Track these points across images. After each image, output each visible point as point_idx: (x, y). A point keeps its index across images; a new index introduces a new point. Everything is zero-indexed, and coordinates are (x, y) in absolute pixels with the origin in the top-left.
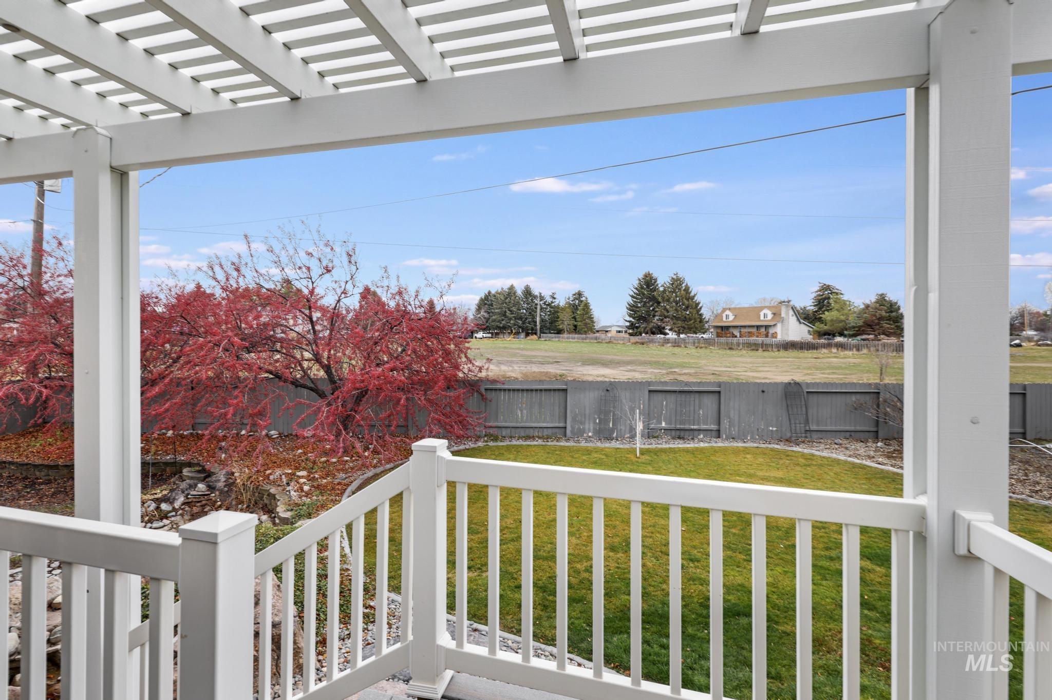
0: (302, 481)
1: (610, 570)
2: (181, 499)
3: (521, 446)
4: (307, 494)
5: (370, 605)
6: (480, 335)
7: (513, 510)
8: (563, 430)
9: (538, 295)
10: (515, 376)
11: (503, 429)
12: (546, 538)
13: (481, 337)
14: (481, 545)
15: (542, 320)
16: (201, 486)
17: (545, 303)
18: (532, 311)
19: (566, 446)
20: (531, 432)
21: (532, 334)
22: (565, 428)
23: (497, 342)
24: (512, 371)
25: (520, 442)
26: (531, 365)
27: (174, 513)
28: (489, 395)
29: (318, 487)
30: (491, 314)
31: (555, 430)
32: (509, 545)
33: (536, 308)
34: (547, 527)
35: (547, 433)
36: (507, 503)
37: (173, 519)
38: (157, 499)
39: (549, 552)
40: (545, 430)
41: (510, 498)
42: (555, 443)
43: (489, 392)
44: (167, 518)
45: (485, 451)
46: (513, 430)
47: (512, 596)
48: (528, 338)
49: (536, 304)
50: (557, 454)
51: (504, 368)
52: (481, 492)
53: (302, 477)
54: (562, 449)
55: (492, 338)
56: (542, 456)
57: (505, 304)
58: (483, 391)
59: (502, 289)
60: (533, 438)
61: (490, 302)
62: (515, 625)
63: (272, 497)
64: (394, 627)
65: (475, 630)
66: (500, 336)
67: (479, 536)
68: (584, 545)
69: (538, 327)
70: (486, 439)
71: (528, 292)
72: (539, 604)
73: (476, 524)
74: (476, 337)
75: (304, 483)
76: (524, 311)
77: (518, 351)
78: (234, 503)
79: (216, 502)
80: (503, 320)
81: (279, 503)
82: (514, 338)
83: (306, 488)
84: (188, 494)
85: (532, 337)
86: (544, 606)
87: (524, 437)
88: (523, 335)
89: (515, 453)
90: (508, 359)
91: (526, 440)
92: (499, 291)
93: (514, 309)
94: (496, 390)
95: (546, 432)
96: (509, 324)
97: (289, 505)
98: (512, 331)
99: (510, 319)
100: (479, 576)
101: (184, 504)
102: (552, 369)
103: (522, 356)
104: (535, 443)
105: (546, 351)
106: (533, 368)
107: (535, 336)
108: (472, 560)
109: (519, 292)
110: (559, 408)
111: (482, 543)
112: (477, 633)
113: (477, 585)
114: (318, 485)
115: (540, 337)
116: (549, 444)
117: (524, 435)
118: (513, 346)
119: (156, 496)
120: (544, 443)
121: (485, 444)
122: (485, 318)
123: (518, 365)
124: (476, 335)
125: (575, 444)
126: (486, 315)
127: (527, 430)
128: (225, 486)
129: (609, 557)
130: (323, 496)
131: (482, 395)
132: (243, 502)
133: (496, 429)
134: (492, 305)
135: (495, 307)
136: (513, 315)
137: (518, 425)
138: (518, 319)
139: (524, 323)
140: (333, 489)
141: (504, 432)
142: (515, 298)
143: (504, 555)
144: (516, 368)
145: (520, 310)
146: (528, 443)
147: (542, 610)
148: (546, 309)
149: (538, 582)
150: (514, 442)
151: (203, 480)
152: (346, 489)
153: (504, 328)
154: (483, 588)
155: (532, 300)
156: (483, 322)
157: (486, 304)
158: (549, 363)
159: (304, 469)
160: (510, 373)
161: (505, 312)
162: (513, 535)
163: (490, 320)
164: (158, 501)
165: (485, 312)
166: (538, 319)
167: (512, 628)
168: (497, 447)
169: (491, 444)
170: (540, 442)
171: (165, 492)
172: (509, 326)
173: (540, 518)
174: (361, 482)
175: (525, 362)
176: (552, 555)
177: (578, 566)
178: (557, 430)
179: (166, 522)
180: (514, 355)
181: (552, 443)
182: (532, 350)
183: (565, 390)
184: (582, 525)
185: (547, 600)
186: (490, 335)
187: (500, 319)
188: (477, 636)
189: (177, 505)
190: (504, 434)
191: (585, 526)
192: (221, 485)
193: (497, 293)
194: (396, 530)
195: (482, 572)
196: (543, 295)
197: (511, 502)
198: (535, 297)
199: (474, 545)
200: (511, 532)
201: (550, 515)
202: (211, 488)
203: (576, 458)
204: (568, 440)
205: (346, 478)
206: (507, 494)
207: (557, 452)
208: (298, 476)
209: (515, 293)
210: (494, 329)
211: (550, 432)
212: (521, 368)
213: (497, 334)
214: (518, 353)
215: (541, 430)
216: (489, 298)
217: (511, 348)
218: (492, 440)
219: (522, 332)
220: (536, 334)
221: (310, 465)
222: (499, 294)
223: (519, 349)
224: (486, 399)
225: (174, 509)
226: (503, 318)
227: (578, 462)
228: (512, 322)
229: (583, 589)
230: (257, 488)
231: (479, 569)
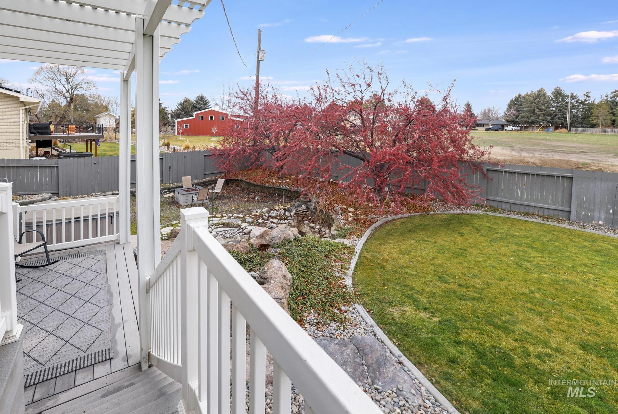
0: (350, 214)
1: (569, 368)
2: (294, 211)
3: (518, 220)
4: (350, 223)
5: (340, 309)
6: (510, 128)
7: (486, 273)
8: (567, 213)
9: (570, 95)
10: (533, 161)
11: (503, 204)
12: (508, 308)
13: (511, 129)
14: (444, 294)
15: (573, 116)
16: (304, 206)
17: (577, 102)
18: (562, 109)
19: (567, 229)
20: (531, 211)
21: (562, 128)
22: (570, 212)
23: (525, 133)
24: (532, 158)
25: (519, 217)
26: (553, 153)
27: (290, 218)
28: (490, 175)
29: (356, 220)
30: (520, 112)
31: (557, 212)
32: (468, 302)
33: (567, 106)
34: (513, 298)
35: (548, 214)
36: (483, 266)
37: (289, 221)
38: (286, 209)
39: (504, 322)
40: (546, 211)
41: (489, 262)
42: (556, 223)
43: (490, 173)
44: (287, 220)
45: (483, 219)
46: (512, 205)
47: (447, 348)
48: (557, 131)
49: (567, 103)
50: (554, 234)
51: (524, 154)
52: (465, 250)
53: (350, 212)
54: (562, 231)
55: (520, 130)
56: (537, 233)
57: (533, 104)
58: (485, 171)
59: (532, 92)
60: (533, 215)
61: (520, 103)
62: (436, 375)
63: (333, 219)
64: (346, 331)
65: (400, 363)
66: (529, 129)
67: (447, 286)
68: (548, 330)
69: (569, 121)
70: (487, 209)
71: (558, 93)
72: (469, 367)
73: (448, 275)
74: (506, 130)
75: (350, 216)
76: (554, 109)
77: (542, 141)
78: (316, 219)
79: (309, 216)
80: (531, 116)
81: (334, 225)
82: (542, 131)
83: (350, 219)
84: (298, 209)
85: (561, 130)
86: (473, 372)
87: (523, 213)
88: (552, 129)
89: (510, 225)
90: (531, 148)
91: (525, 216)
92: (529, 94)
93: (543, 107)
94: (497, 171)
95: (546, 213)
96: (537, 120)
97: (338, 227)
98: (541, 125)
99: (539, 116)
100: (429, 318)
101: (295, 214)
102: (575, 158)
103: (545, 145)
104: (534, 220)
105: (573, 142)
106: (555, 156)
107: (564, 130)
108: (430, 304)
109: (549, 93)
110: (563, 192)
111: (445, 293)
112: (400, 366)
113: (423, 325)
114: (357, 219)
115: (570, 130)
116: (548, 223)
117: (523, 212)
118: (539, 137)
119: (285, 207)
120: (542, 222)
121: (485, 213)
122: (514, 115)
123: (539, 153)
124: (506, 128)
125: (579, 229)
126: (515, 112)
127: (527, 208)
128: (314, 209)
129: (574, 354)
130: (357, 226)
131: (485, 175)
132: (319, 220)
133: (497, 203)
134: (521, 105)
135: (524, 106)
136: (542, 112)
137: (517, 202)
138: (548, 115)
139: (552, 118)
140: (365, 223)
141: (504, 206)
142: (545, 98)
143: (459, 309)
144: (537, 155)
145: (550, 108)
146: (526, 219)
147: (469, 375)
148: (578, 106)
149: (479, 346)
150: (512, 216)
151: (305, 203)
152: (371, 225)
153: (533, 123)
154: (426, 330)
155: (562, 99)
156: (512, 118)
157: (516, 104)
158: (573, 153)
159: (354, 207)
160: (529, 159)
161: (534, 110)
162: (476, 295)
163: (520, 116)
164: (286, 210)
165: (515, 110)
166: (568, 115)
167: (433, 376)
168: (495, 217)
169: (490, 213)
170: (539, 220)
171: (289, 206)
172: (538, 121)
173: (510, 288)
174: (383, 222)
175: (547, 151)
176: (506, 327)
177: (531, 348)
178: (560, 213)
179: (286, 221)
180: (538, 145)
181: (552, 223)
182: (559, 141)
183: (571, 178)
184: (555, 309)
185: (479, 367)
186: (519, 128)
187: (529, 115)
188: (398, 368)
189: (292, 214)
190: (504, 207)
191: (559, 311)
192: (312, 207)
193: (527, 95)
194: (389, 261)
195: (433, 316)
196: (575, 95)
197: (488, 265)
198: (567, 97)
199: (438, 292)
200: (475, 292)
201: (522, 288)
202: (308, 208)
203: (575, 242)
204: (572, 224)
205: (375, 218)
206: (487, 258)
207: (554, 233)
208: (348, 211)
209: (544, 94)
210: (524, 124)
211: (551, 213)
212: (542, 156)
213: (525, 127)
214: (542, 143)
215: (542, 210)
216: (519, 99)
217: (536, 139)
218: (492, 211)
219: (552, 126)
220: (565, 128)
221: (357, 205)
222: (529, 96)
223: (544, 140)
224: (488, 178)
225: (291, 216)
226: (532, 115)
227: (576, 246)
228: (540, 118)
229: (524, 373)
230: (327, 213)
231: (432, 312)
